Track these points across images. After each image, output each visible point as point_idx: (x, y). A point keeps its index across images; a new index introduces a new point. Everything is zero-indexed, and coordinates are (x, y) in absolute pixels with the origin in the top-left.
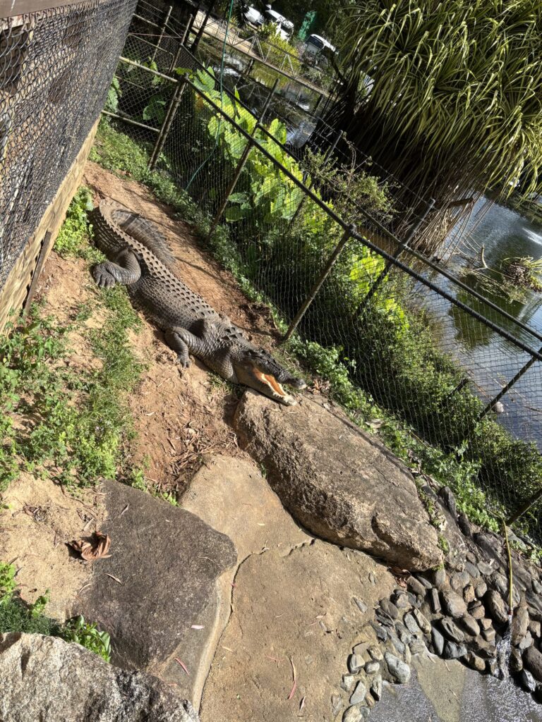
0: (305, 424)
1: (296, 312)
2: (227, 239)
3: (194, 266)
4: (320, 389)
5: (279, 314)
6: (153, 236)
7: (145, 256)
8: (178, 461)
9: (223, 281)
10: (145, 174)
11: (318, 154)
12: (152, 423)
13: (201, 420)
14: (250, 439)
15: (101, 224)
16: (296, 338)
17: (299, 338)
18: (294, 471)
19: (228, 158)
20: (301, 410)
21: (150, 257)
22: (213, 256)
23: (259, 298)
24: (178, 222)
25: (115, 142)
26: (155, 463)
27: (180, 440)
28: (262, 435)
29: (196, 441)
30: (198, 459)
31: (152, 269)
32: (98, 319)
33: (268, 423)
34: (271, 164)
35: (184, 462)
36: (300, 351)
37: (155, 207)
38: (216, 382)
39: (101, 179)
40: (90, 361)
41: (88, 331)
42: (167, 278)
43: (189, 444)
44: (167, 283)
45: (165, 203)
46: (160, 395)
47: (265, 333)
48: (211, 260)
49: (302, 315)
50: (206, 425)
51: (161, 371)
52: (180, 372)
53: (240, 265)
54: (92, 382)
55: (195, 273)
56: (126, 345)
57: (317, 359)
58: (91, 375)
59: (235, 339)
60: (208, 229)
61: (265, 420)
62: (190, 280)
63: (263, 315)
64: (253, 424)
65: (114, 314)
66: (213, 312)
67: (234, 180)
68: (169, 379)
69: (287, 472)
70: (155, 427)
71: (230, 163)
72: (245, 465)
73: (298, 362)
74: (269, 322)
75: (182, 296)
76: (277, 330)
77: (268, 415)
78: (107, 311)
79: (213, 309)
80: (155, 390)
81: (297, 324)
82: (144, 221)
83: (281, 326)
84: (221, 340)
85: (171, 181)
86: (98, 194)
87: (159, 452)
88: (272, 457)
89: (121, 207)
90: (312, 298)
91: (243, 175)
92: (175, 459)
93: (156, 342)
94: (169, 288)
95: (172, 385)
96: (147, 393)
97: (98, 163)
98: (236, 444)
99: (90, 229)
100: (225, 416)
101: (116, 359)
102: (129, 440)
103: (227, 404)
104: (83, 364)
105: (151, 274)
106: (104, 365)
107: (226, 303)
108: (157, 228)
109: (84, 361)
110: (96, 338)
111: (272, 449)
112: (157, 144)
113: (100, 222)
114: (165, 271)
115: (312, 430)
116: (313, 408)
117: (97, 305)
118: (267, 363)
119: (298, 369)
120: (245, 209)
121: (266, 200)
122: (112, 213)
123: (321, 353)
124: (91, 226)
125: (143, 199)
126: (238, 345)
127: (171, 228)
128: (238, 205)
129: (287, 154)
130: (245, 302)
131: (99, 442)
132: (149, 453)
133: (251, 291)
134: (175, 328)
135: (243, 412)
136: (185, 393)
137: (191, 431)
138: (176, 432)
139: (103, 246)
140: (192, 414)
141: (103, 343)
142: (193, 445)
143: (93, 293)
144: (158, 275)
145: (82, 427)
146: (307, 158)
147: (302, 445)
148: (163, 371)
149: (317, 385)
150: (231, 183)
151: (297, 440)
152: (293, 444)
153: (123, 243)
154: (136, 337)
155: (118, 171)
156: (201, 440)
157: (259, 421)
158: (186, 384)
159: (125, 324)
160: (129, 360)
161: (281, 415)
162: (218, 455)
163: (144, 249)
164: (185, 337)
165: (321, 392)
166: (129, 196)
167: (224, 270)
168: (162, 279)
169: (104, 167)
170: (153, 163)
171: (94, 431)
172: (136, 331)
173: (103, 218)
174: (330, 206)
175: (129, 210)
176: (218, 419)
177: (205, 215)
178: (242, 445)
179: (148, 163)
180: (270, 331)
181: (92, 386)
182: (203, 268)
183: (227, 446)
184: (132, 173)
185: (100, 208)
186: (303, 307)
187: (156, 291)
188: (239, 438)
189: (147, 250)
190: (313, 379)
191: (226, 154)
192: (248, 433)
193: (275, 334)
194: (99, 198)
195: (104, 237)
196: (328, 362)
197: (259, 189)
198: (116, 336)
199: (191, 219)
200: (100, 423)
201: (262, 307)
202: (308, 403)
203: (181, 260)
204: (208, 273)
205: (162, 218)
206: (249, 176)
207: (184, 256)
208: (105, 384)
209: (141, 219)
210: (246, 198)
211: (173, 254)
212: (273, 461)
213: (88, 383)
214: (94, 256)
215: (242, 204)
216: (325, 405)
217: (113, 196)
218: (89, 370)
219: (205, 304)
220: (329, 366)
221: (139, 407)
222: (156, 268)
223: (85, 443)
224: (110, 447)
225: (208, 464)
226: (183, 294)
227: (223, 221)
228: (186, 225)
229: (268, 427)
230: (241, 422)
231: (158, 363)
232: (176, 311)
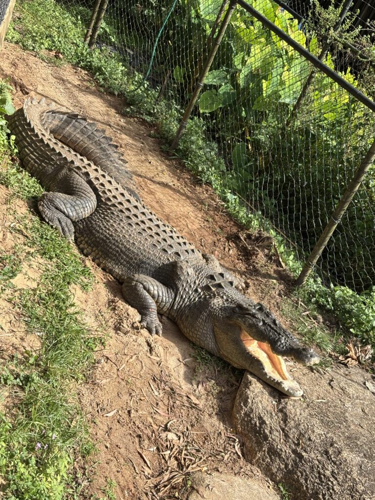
0: (342, 418)
1: (313, 243)
2: (203, 139)
3: (159, 183)
4: (358, 358)
5: (287, 245)
6: (98, 144)
7: (92, 175)
8: (156, 486)
9: (202, 202)
10: (82, 54)
11: (331, 8)
12: (114, 427)
13: (185, 418)
14: (260, 445)
15: (27, 134)
16: (315, 281)
17: (319, 280)
18: (331, 496)
19: (197, 22)
20: (333, 395)
21: (99, 175)
22: (184, 166)
23: (255, 223)
24: (132, 120)
25: (37, 11)
26: (122, 491)
27: (156, 452)
28: (277, 440)
29: (180, 452)
30: (185, 481)
31: (104, 192)
32: (31, 274)
33: (285, 419)
34: (258, 24)
35: (165, 486)
36: (322, 300)
37: (99, 100)
38: (202, 358)
39: (21, 66)
40: (22, 339)
41: (17, 294)
42: (126, 205)
43: (170, 457)
44: (127, 213)
45: (112, 94)
46: (123, 383)
47: (267, 276)
48: (182, 171)
49: (323, 247)
50: (192, 426)
51: (122, 346)
52: (149, 345)
53: (223, 175)
54: (26, 373)
55: (160, 192)
56: (71, 310)
57: (350, 312)
58: (24, 362)
59: (220, 289)
60: (174, 127)
61: (280, 415)
62: (154, 204)
63: (262, 248)
64: (263, 422)
65: (51, 265)
66: (193, 251)
67: (210, 56)
68: (134, 357)
69: (321, 496)
70: (119, 432)
71: (199, 27)
72: (256, 487)
73: (320, 317)
74: (273, 258)
75: (149, 231)
76: (284, 270)
77: (285, 408)
78: (41, 261)
79: (193, 247)
80: (115, 376)
81: (315, 261)
82: (84, 123)
83: (291, 264)
84: (199, 290)
85: (120, 61)
86: (19, 89)
87: (127, 473)
88: (296, 473)
89: (54, 106)
90: (337, 222)
91: (223, 47)
92: (151, 482)
93: (113, 301)
94: (130, 221)
95: (139, 367)
96: (104, 381)
97: (17, 43)
98: (240, 453)
99: (12, 142)
100: (220, 411)
101: (59, 332)
102: (83, 457)
103: (221, 391)
104: (13, 345)
105: (103, 200)
106: (43, 344)
107: (206, 234)
108: (104, 131)
109: (14, 340)
110: (29, 304)
111: (295, 461)
112: (97, 9)
113: (24, 130)
114: (122, 194)
115: (352, 427)
116: (351, 391)
117: (28, 253)
118: (261, 324)
119: (322, 329)
120: (224, 93)
121: (256, 77)
122: (41, 116)
123: (355, 302)
124: (13, 137)
125: (81, 90)
126: (222, 297)
127: (122, 129)
128: (216, 88)
129: (280, 8)
130: (235, 230)
131: (42, 466)
132: (113, 478)
133: (241, 214)
134: (136, 275)
135: (246, 403)
136: (158, 376)
137: (171, 436)
138: (149, 439)
139: (33, 165)
140: (171, 409)
141: (39, 310)
142: (176, 459)
143: (21, 236)
144: (114, 201)
145: (16, 444)
146: (313, 13)
147: (340, 453)
148: (126, 345)
149: (352, 353)
150: (206, 60)
151: (332, 445)
152: (327, 452)
153: (60, 160)
154: (84, 296)
155: (43, 52)
156: (186, 450)
157: (271, 417)
158: (159, 364)
159: (68, 279)
160: (78, 332)
161: (305, 405)
162: (215, 474)
163: (89, 165)
164: (151, 288)
165: (360, 362)
166: (61, 87)
167: (201, 185)
168: (120, 207)
169: (25, 48)
170: (92, 37)
171: (33, 449)
172: (84, 287)
173: (29, 124)
174: (348, 77)
175: (64, 110)
176: (210, 415)
177: (169, 107)
178: (248, 455)
179: (86, 36)
180: (275, 271)
181: (27, 379)
182: (171, 184)
183: (226, 457)
184: (63, 54)
185: (25, 111)
186: (322, 235)
187: (112, 225)
188: (242, 445)
189: (94, 167)
190: (345, 343)
191: (193, 15)
192: (255, 436)
193: (282, 277)
194: (20, 93)
195: (32, 153)
196: (367, 316)
197: (244, 62)
198: (57, 298)
199: (150, 114)
200: (43, 436)
201: (260, 237)
202: (342, 385)
203: (140, 176)
204: (179, 192)
205: (108, 115)
206: (228, 44)
207: (143, 169)
208: (45, 374)
209: (82, 121)
210: (225, 78)
211: (128, 167)
212: (298, 481)
213: (22, 374)
214: (19, 181)
215: (221, 86)
216: (368, 384)
217: (40, 89)
218: (22, 354)
219: (181, 240)
220: (368, 322)
221: (94, 405)
222: (109, 191)
223: (22, 470)
224: (58, 472)
225: (201, 489)
226: (150, 228)
227: (196, 112)
228: (144, 122)
229: (286, 426)
230: (244, 419)
231: (118, 334)
232: (140, 254)
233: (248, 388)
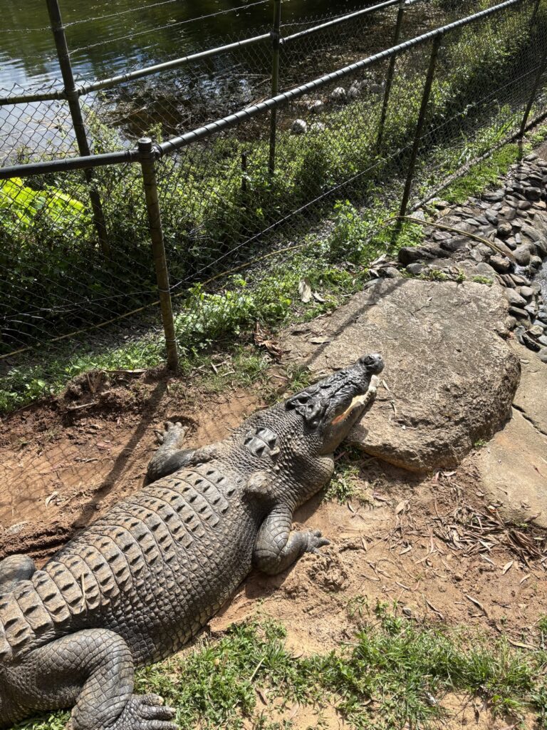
13: (425, 520)
14: (449, 452)
18: (487, 405)
28: (447, 435)
50: (430, 513)
52: (346, 549)
61: (421, 426)
63: (101, 387)
64: (432, 444)
88: (472, 428)
98: (452, 473)
100: (410, 483)
111: (464, 426)
136: (387, 543)
137: (455, 537)
140: (421, 533)
151: (448, 390)
157: (425, 434)
158: (369, 540)
176: (414, 494)
178: (453, 466)
188: (446, 468)
192: (441, 454)
225: (530, 515)
229: (433, 424)
230: (425, 461)
231: (345, 587)
232: (226, 548)
233: (395, 448)
